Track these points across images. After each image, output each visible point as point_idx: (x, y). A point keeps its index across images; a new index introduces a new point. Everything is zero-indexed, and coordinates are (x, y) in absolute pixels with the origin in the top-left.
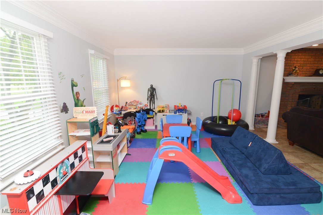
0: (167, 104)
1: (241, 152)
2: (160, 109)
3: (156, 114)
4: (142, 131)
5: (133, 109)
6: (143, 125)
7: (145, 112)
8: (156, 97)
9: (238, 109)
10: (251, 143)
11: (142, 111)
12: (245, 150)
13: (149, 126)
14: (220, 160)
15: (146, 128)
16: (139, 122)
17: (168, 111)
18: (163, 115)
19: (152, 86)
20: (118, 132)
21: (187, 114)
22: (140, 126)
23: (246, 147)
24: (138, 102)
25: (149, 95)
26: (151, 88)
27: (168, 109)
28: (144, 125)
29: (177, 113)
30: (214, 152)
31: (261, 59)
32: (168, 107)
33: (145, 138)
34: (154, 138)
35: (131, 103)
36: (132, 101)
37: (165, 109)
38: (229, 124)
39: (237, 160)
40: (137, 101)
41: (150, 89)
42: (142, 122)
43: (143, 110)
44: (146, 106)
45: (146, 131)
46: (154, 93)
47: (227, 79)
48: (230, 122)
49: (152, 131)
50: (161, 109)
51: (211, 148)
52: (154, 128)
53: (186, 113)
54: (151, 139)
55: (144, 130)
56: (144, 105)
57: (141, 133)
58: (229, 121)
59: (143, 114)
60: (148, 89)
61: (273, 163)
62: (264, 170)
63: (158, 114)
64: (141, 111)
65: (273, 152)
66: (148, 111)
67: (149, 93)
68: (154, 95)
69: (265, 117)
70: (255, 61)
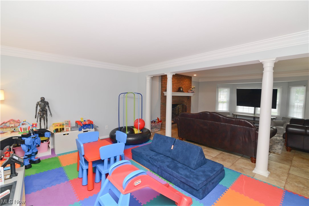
0: (68, 120)
1: (165, 156)
2: (57, 127)
3: (52, 135)
4: (32, 162)
5: (9, 132)
6: (34, 154)
7: (38, 135)
8: (50, 112)
9: (141, 118)
10: (173, 146)
11: (34, 134)
12: (169, 153)
13: (43, 153)
14: (148, 170)
15: (39, 155)
16: (29, 151)
17: (70, 129)
18: (64, 135)
19: (43, 100)
20: (11, 177)
21: (94, 129)
22: (29, 156)
23: (170, 151)
24: (18, 122)
25: (38, 111)
26: (41, 101)
27: (69, 126)
28: (36, 153)
29: (82, 129)
30: (138, 163)
31: (152, 78)
32: (68, 123)
33: (42, 171)
34: (58, 167)
35: (4, 124)
36: (6, 121)
37: (64, 127)
38: (135, 133)
39: (169, 164)
40: (16, 119)
41: (40, 103)
42: (32, 150)
43: (35, 132)
44: (34, 125)
45: (39, 161)
46: (47, 108)
47: (130, 93)
48: (137, 131)
49: (49, 159)
50: (59, 128)
51: (133, 160)
52: (49, 153)
53: (92, 128)
54: (53, 169)
55: (35, 160)
56: (31, 125)
57: (32, 164)
58: (135, 130)
59: (34, 138)
60: (36, 103)
61: (199, 158)
62: (194, 166)
63: (56, 134)
64: (32, 134)
65: (196, 149)
66: (41, 133)
67: (39, 108)
68: (47, 111)
69: (158, 123)
70: (148, 79)
